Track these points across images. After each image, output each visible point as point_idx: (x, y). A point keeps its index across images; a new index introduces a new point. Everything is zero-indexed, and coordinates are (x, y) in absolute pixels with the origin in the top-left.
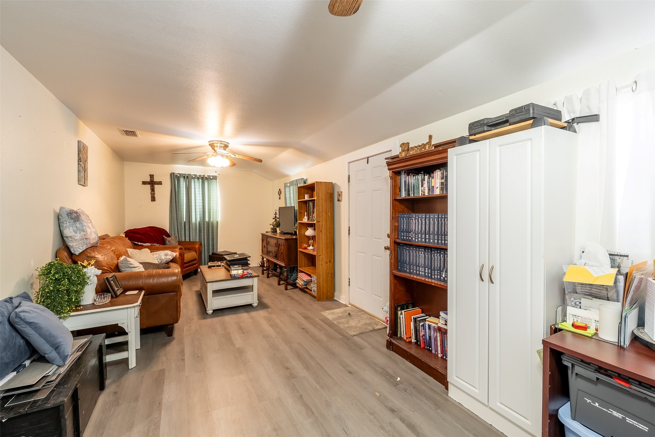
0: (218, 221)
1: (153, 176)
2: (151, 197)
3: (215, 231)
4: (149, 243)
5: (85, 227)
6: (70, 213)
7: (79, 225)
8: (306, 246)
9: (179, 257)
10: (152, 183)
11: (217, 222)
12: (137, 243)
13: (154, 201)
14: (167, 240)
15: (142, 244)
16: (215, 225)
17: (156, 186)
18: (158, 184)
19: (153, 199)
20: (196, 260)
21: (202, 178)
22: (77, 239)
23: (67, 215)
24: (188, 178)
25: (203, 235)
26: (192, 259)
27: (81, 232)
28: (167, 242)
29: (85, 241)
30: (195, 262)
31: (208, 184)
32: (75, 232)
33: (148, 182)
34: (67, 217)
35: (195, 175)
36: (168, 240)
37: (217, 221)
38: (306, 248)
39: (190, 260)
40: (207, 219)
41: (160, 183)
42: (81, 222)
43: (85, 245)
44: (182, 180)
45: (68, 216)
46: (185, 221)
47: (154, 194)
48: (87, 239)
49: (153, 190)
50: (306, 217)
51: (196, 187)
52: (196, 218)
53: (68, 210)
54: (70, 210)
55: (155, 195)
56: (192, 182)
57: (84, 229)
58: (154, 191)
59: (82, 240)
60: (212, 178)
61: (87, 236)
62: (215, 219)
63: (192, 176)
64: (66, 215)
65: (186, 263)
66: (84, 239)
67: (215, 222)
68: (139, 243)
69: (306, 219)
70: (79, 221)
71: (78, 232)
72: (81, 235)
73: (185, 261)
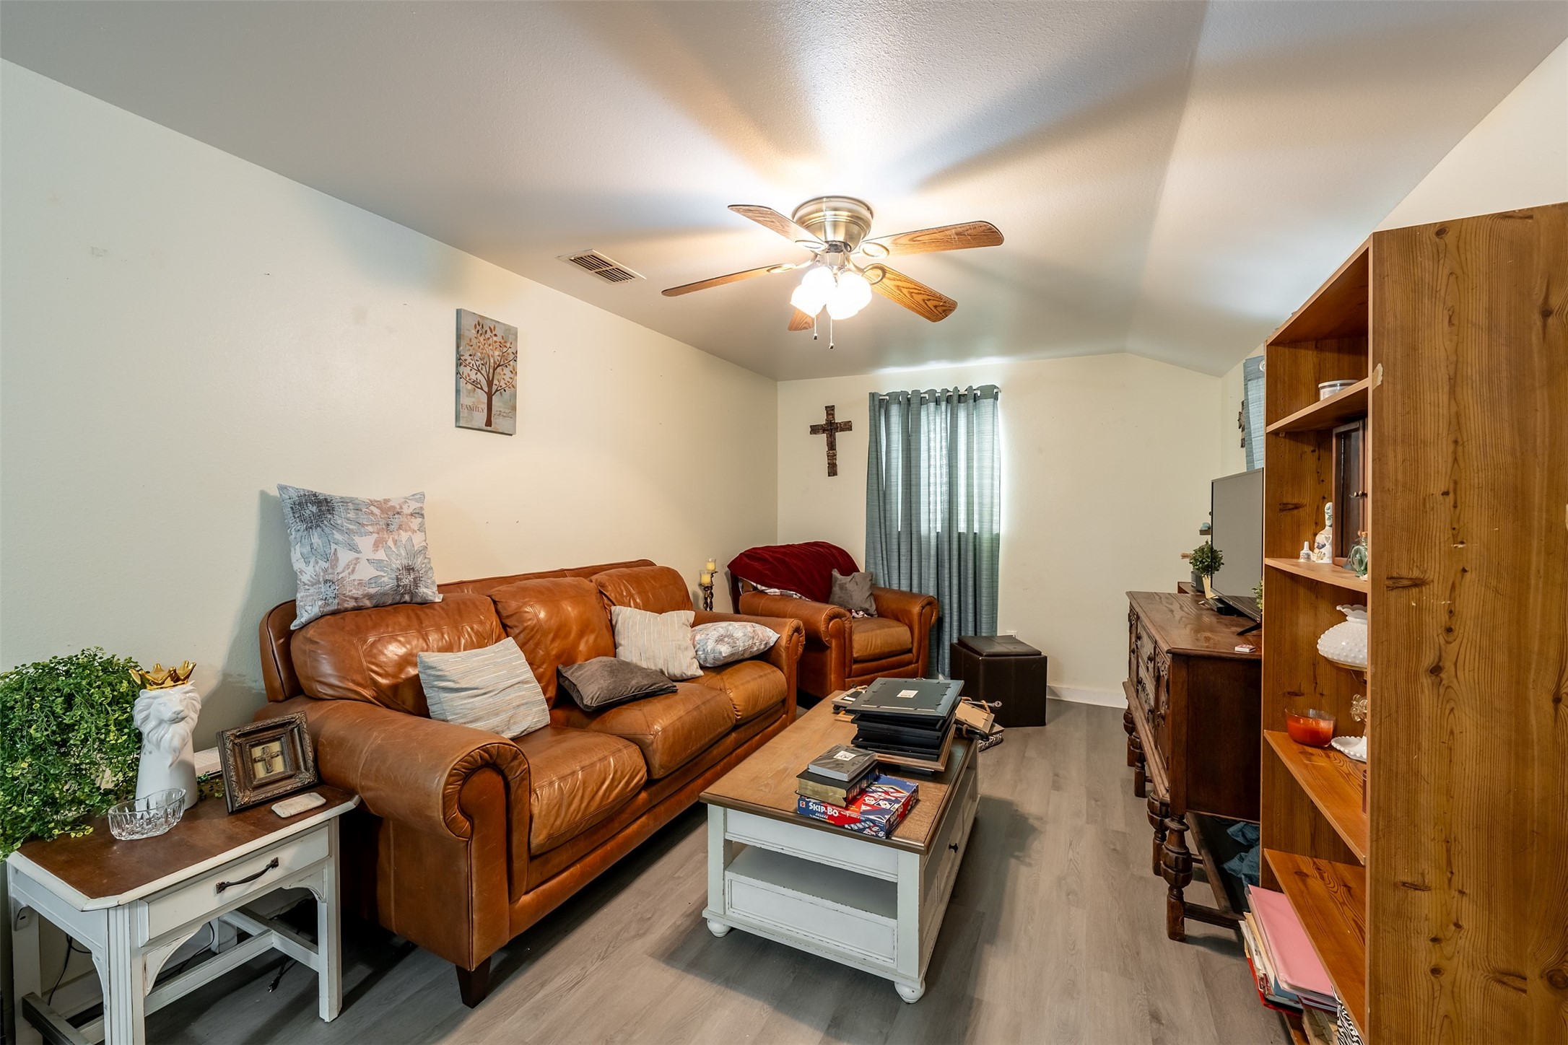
0: (998, 535)
1: (833, 410)
2: (829, 464)
3: (985, 565)
4: (779, 589)
5: (333, 546)
6: (300, 504)
7: (318, 540)
8: (1326, 725)
9: (787, 648)
10: (831, 428)
11: (995, 540)
12: (755, 584)
13: (834, 475)
14: (838, 582)
15: (764, 588)
16: (985, 545)
17: (838, 435)
18: (842, 430)
19: (833, 470)
20: (910, 651)
21: (949, 400)
22: (307, 582)
23: (292, 508)
24: (911, 404)
25: (947, 576)
26: (887, 650)
27: (320, 561)
28: (836, 589)
29: (323, 590)
30: (907, 657)
31: (968, 416)
32: (306, 560)
33: (822, 425)
34: (291, 515)
35: (932, 392)
36: (840, 584)
37: (995, 532)
38: (1319, 741)
39: (878, 651)
40: (962, 527)
41: (847, 426)
42: (327, 530)
43: (320, 603)
44: (895, 411)
45: (293, 513)
46: (899, 530)
47: (833, 456)
48: (328, 584)
49: (832, 446)
50: (1325, 536)
51: (933, 426)
52: (931, 522)
53: (294, 495)
54: (302, 493)
55: (836, 459)
56: (922, 413)
57: (328, 552)
58: (835, 450)
59: (315, 584)
60: (979, 393)
61: (333, 573)
62: (986, 526)
63: (922, 395)
64: (290, 510)
65: (856, 661)
66: (319, 582)
67: (986, 536)
68: (759, 586)
69: (1328, 550)
70: (318, 528)
71: (312, 560)
72: (315, 571)
73: (855, 655)
